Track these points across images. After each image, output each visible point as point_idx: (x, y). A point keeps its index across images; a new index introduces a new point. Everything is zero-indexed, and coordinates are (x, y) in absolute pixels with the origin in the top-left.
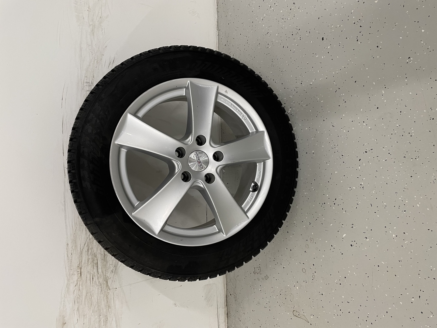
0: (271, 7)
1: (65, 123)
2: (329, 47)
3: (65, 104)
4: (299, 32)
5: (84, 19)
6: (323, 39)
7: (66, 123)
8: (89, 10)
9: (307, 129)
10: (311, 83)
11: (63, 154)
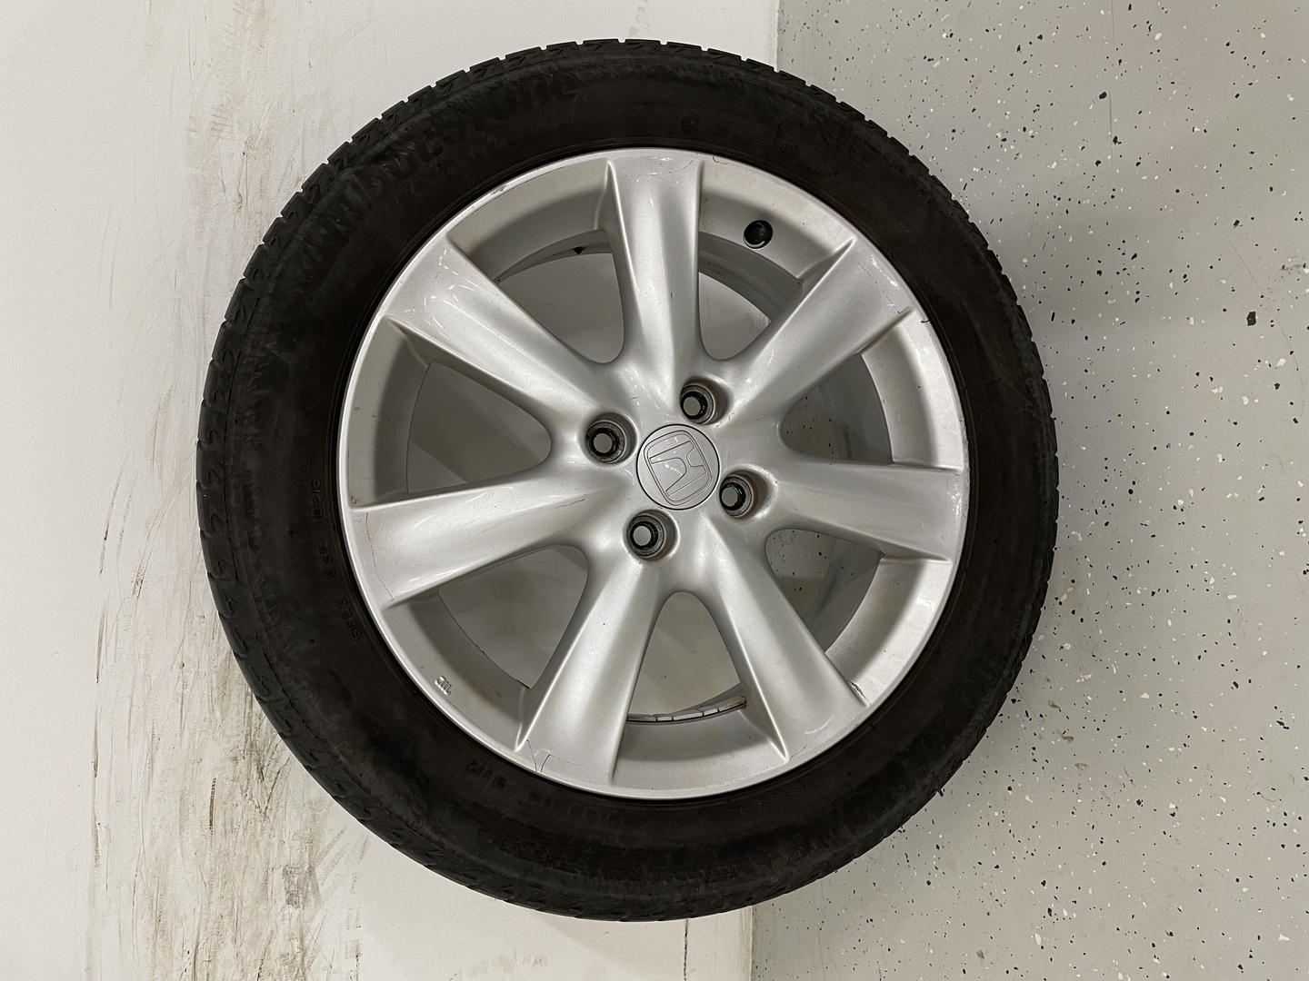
0: (1004, 140)
1: (113, 638)
2: (1282, 361)
3: (119, 553)
4: (1134, 266)
5: (224, 190)
6: (1252, 319)
7: (117, 634)
8: (251, 151)
9: (1146, 696)
10: (1181, 502)
11: (95, 769)
